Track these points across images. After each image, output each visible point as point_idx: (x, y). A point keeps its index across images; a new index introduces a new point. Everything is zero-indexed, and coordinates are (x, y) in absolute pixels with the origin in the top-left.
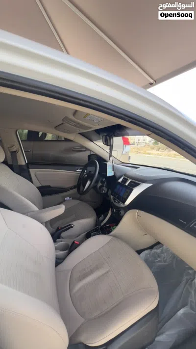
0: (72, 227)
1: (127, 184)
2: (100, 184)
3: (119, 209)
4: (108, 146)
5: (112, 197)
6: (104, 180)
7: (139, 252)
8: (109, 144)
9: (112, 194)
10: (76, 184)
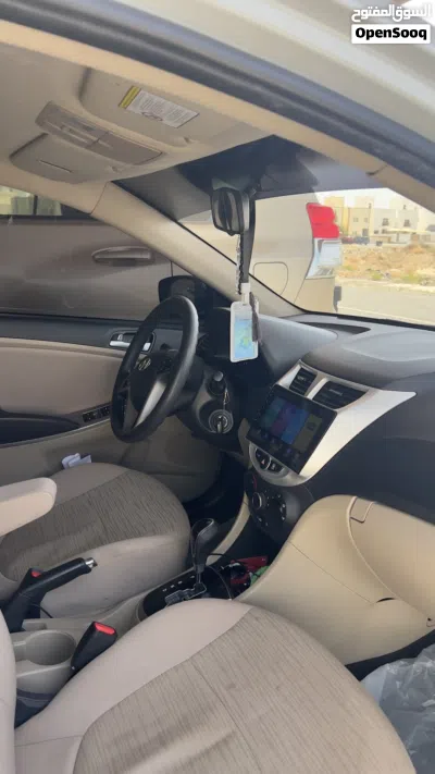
0: (86, 570)
1: (311, 395)
2: (204, 397)
3: (277, 496)
4: (231, 233)
5: (252, 448)
6: (219, 379)
7: (360, 670)
8: (235, 226)
9: (250, 437)
10: (108, 398)
